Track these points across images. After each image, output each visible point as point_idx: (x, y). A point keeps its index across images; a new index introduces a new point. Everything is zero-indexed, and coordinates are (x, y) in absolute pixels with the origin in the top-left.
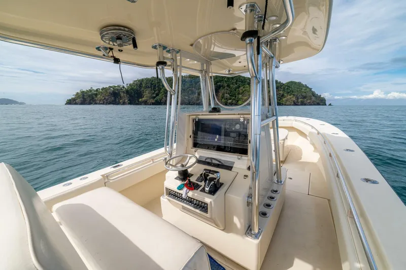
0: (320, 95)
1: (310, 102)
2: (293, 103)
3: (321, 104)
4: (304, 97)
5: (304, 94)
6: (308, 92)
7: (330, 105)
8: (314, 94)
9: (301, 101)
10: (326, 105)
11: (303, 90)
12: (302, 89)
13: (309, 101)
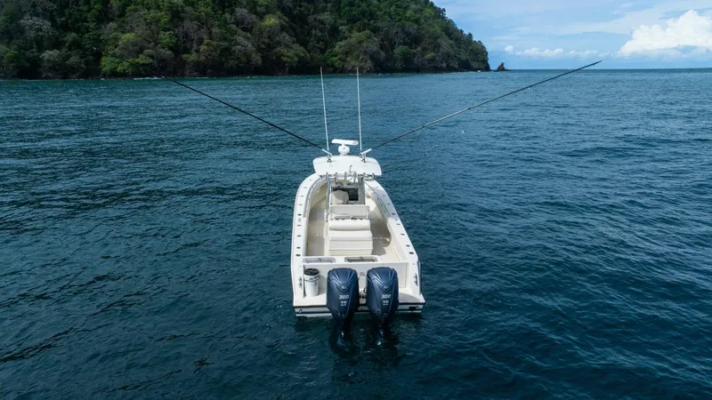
0: (470, 35)
1: (432, 60)
2: (369, 64)
3: (474, 64)
4: (414, 40)
5: (412, 28)
6: (427, 19)
7: (501, 69)
8: (450, 30)
9: (404, 54)
10: (487, 69)
11: (409, 13)
12: (407, 8)
13: (429, 55)
